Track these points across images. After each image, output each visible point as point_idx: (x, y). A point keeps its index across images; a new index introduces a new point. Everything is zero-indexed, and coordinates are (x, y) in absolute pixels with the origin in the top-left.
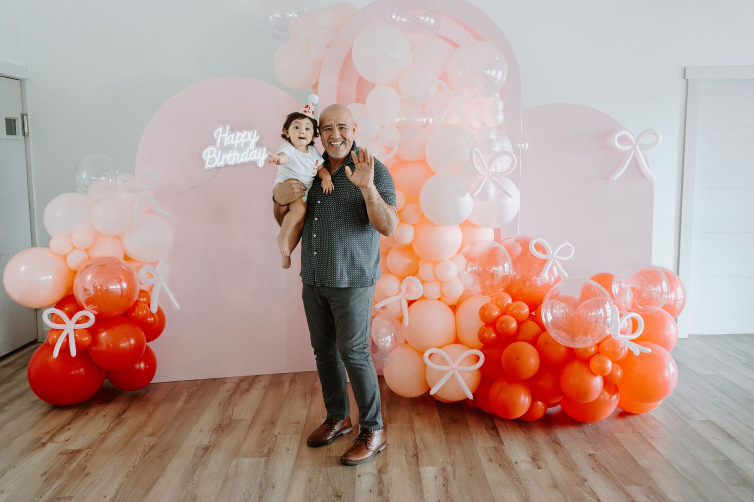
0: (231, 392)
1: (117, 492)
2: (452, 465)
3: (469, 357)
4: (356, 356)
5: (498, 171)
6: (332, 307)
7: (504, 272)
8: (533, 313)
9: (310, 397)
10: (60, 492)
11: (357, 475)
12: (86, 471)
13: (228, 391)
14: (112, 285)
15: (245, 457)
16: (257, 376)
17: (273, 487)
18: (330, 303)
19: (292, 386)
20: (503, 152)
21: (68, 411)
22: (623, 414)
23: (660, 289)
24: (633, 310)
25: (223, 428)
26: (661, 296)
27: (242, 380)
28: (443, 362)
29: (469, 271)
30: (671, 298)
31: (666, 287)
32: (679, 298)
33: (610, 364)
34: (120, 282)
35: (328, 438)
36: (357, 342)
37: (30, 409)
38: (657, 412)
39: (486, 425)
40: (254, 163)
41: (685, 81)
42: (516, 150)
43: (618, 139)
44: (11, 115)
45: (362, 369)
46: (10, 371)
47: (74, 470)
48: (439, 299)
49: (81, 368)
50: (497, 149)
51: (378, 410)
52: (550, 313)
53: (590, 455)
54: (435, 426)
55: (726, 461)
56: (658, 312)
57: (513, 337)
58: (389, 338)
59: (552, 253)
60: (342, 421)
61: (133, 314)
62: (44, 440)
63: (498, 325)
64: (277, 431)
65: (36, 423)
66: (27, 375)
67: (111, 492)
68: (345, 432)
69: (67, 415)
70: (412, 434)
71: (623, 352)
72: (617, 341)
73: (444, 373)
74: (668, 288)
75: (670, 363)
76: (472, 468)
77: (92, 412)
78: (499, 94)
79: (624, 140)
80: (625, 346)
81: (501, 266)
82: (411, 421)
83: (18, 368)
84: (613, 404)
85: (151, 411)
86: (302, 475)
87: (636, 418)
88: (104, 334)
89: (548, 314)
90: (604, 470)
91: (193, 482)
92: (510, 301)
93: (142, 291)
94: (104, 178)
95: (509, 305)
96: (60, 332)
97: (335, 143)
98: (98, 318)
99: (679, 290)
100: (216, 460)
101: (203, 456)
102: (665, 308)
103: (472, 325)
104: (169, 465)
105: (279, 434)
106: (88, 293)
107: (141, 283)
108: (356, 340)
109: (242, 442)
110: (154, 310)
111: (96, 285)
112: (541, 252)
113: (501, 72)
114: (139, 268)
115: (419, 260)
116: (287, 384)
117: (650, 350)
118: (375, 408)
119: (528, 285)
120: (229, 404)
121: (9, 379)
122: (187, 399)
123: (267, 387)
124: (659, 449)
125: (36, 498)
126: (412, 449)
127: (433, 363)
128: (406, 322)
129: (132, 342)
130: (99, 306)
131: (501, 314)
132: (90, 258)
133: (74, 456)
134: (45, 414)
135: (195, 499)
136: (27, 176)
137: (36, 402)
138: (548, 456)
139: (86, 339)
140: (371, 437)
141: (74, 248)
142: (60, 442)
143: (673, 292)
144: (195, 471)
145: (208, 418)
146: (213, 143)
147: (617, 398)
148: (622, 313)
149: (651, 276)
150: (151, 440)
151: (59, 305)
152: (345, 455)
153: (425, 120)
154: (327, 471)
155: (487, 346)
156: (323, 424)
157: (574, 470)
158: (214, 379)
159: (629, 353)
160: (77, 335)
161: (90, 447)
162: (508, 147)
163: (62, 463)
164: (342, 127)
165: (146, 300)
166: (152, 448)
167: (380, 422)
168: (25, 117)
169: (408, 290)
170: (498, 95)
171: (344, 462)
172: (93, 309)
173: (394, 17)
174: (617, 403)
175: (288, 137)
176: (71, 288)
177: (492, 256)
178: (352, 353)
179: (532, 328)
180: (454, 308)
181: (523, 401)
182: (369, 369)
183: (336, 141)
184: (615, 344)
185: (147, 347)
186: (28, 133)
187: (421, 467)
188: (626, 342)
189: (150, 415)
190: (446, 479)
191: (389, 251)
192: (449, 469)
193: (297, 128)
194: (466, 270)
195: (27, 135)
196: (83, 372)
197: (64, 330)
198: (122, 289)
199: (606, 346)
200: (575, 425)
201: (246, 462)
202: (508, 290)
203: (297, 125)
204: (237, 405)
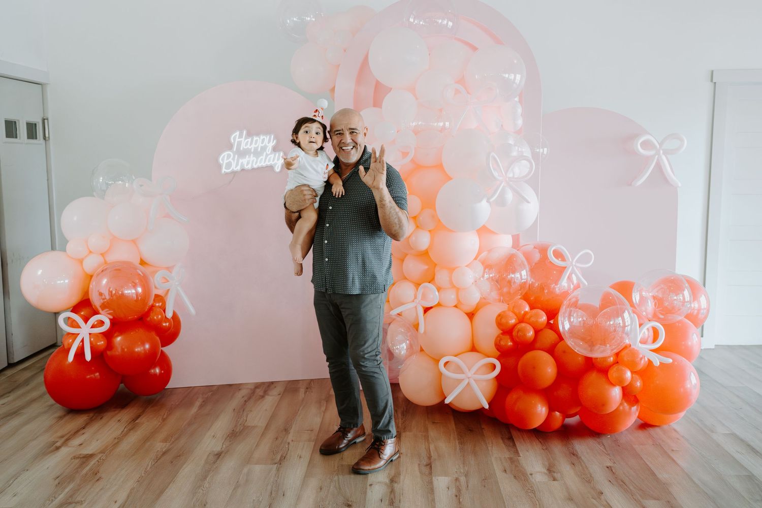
0: (246, 398)
1: (128, 497)
2: (466, 476)
3: (486, 365)
4: (368, 364)
5: (516, 177)
6: (344, 314)
7: (522, 279)
8: (552, 322)
9: (325, 405)
10: (71, 496)
11: (368, 484)
12: (99, 475)
13: (243, 397)
14: (128, 289)
15: (256, 464)
16: (272, 383)
17: (284, 495)
18: (341, 310)
19: (307, 393)
20: (521, 157)
21: (82, 416)
22: (644, 426)
23: (681, 298)
24: (654, 319)
25: (236, 434)
26: (683, 305)
27: (258, 386)
28: (459, 370)
29: (485, 278)
30: (694, 307)
31: (688, 296)
32: (703, 307)
33: (628, 374)
34: (135, 287)
35: (341, 446)
36: (369, 350)
37: (45, 412)
38: (679, 423)
39: (502, 435)
40: (271, 168)
41: (712, 85)
42: (535, 156)
43: (640, 144)
44: (32, 120)
45: (374, 377)
46: (28, 374)
47: (86, 474)
48: (456, 306)
49: (96, 372)
50: (515, 154)
51: (390, 418)
52: (567, 322)
53: (608, 467)
54: (450, 435)
55: (748, 475)
56: (679, 322)
57: (530, 346)
58: (404, 346)
59: (571, 260)
60: (355, 429)
61: (148, 319)
62: (58, 444)
63: (514, 333)
64: (290, 437)
65: (51, 427)
66: (43, 379)
67: (122, 497)
68: (358, 440)
69: (81, 419)
70: (426, 443)
71: (642, 362)
72: (636, 350)
73: (460, 381)
74: (690, 297)
75: (692, 373)
76: (486, 479)
77: (107, 416)
78: (518, 97)
79: (646, 145)
80: (644, 356)
81: (518, 274)
82: (426, 430)
83: (35, 372)
84: (633, 415)
85: (165, 417)
86: (313, 483)
87: (657, 430)
88: (119, 339)
89: (565, 323)
90: (621, 483)
91: (203, 489)
92: (527, 309)
93: (157, 296)
94: (120, 182)
95: (526, 313)
96: (75, 335)
97: (346, 148)
98: (112, 322)
99: (703, 299)
100: (228, 466)
101: (214, 463)
102: (688, 317)
103: (488, 333)
104: (180, 471)
105: (292, 441)
106: (103, 297)
107: (156, 287)
108: (368, 347)
109: (254, 450)
110: (169, 315)
111: (111, 290)
112: (560, 259)
113: (520, 76)
114: (154, 273)
115: (435, 267)
116: (302, 391)
117: (670, 361)
118: (388, 416)
119: (547, 293)
120: (243, 411)
121: (27, 382)
122: (201, 404)
123: (282, 393)
124: (679, 462)
125: (48, 502)
126: (426, 458)
127: (449, 371)
128: (422, 329)
129: (147, 346)
130: (114, 310)
131: (517, 321)
132: (106, 262)
133: (86, 460)
134: (61, 418)
135: (205, 505)
136: (48, 180)
137: (52, 405)
138: (565, 468)
139: (102, 343)
140: (383, 445)
141: (91, 252)
142: (74, 447)
143: (696, 301)
144: (205, 478)
145: (222, 424)
146: (230, 147)
147: (637, 410)
148: (642, 322)
149: (674, 284)
150: (164, 445)
151: (76, 309)
152: (357, 464)
153: (441, 124)
154: (339, 480)
155: (503, 354)
156: (337, 432)
157: (591, 483)
158: (230, 385)
159: (648, 364)
160: (92, 339)
161: (102, 452)
162: (527, 152)
163: (75, 468)
164: (352, 132)
165: (162, 305)
166: (164, 453)
167: (394, 431)
168: (46, 121)
169: (424, 297)
170: (517, 99)
171: (356, 470)
172: (109, 314)
173: (412, 20)
174: (637, 414)
175: (298, 141)
176: (86, 293)
177: (509, 263)
178: (363, 360)
179: (549, 337)
180: (471, 315)
181: (540, 411)
182: (381, 377)
183: (347, 145)
184: (634, 353)
185: (162, 352)
186: (49, 137)
187: (434, 478)
188: (646, 352)
189: (164, 420)
190: (459, 490)
191: (405, 257)
192: (463, 479)
193: (307, 132)
194: (483, 277)
195: (47, 139)
196: (99, 377)
197: (79, 334)
198: (137, 294)
199: (625, 356)
200: (593, 436)
201: (258, 469)
202: (526, 298)
203: (307, 129)
204: (251, 411)
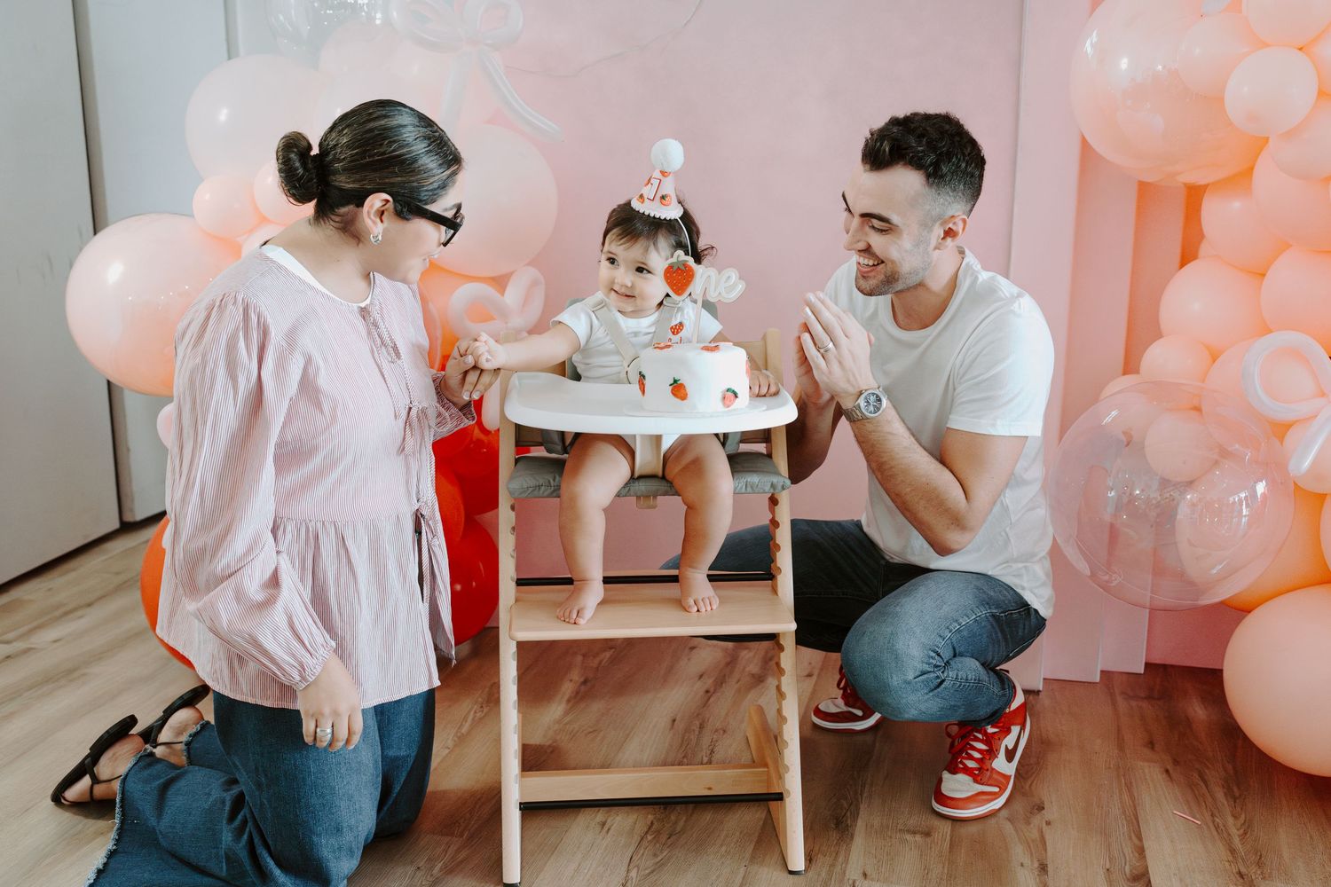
105: (865, 875)
120: (701, 727)
123: (816, 672)
204: (724, 731)
